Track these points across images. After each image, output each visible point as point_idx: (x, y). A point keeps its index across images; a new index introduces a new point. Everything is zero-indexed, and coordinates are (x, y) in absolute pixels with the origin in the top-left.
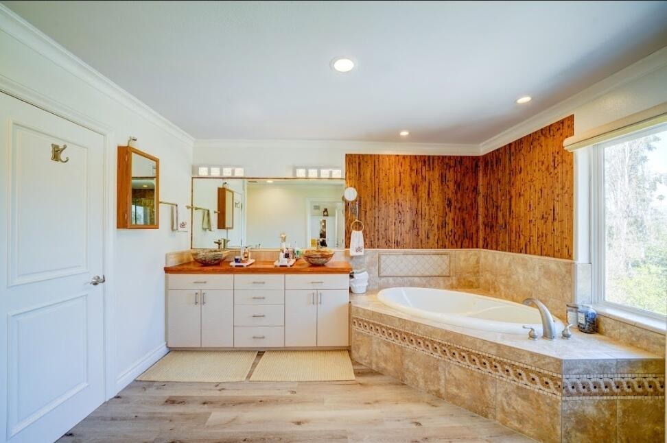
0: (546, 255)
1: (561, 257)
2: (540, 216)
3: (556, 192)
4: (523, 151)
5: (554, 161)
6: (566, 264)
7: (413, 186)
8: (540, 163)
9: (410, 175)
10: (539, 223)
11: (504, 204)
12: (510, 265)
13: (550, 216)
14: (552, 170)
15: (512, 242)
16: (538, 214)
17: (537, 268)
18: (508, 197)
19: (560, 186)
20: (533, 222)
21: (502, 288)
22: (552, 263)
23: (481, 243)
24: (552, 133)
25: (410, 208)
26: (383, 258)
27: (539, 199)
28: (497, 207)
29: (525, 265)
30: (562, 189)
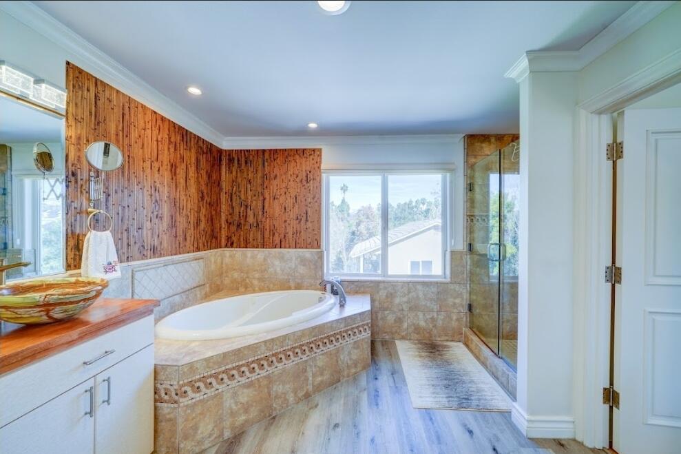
0: (300, 248)
1: (312, 248)
2: (295, 218)
3: (309, 200)
4: (278, 161)
5: (307, 176)
6: (318, 252)
7: (172, 166)
8: (295, 176)
9: (169, 149)
10: (294, 223)
11: (256, 204)
12: (265, 259)
13: (304, 217)
14: (305, 183)
15: (266, 240)
16: (293, 216)
17: (294, 258)
18: (261, 198)
19: (312, 196)
20: (288, 222)
21: (255, 282)
22: (307, 253)
23: (223, 242)
24: (305, 155)
25: (169, 197)
26: (138, 276)
27: (294, 204)
28: (247, 206)
29: (282, 258)
30: (313, 198)
